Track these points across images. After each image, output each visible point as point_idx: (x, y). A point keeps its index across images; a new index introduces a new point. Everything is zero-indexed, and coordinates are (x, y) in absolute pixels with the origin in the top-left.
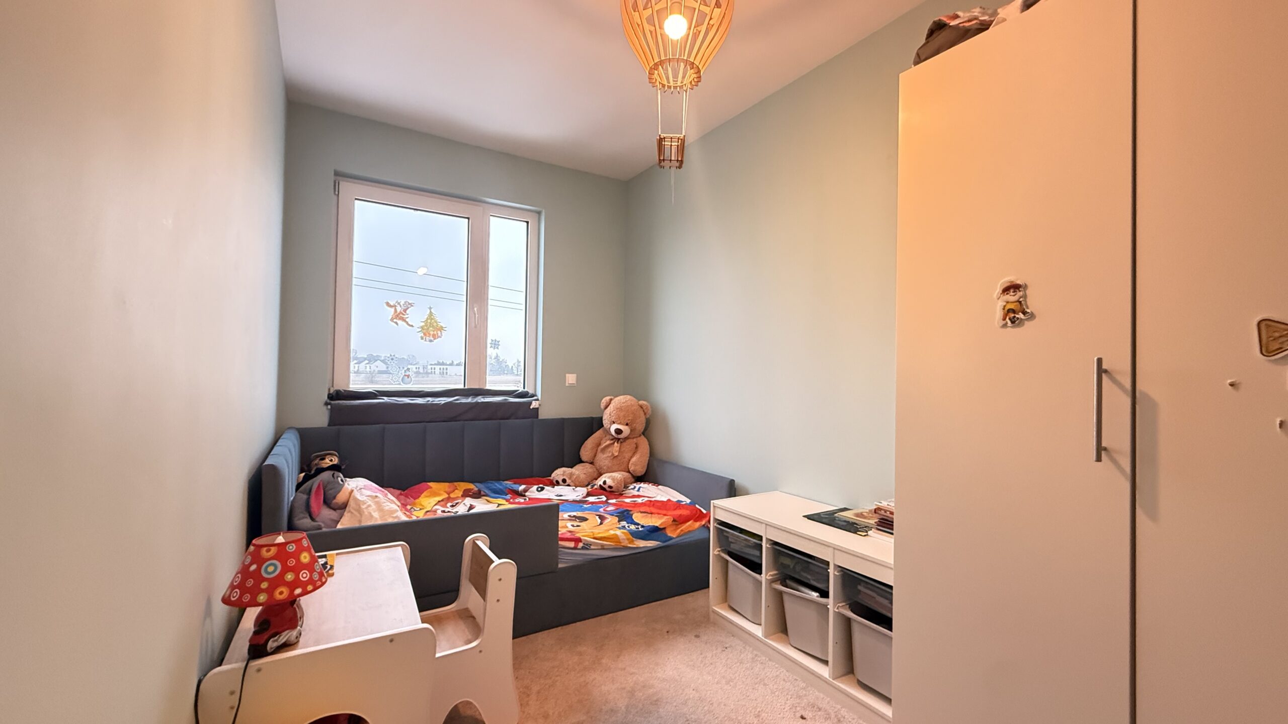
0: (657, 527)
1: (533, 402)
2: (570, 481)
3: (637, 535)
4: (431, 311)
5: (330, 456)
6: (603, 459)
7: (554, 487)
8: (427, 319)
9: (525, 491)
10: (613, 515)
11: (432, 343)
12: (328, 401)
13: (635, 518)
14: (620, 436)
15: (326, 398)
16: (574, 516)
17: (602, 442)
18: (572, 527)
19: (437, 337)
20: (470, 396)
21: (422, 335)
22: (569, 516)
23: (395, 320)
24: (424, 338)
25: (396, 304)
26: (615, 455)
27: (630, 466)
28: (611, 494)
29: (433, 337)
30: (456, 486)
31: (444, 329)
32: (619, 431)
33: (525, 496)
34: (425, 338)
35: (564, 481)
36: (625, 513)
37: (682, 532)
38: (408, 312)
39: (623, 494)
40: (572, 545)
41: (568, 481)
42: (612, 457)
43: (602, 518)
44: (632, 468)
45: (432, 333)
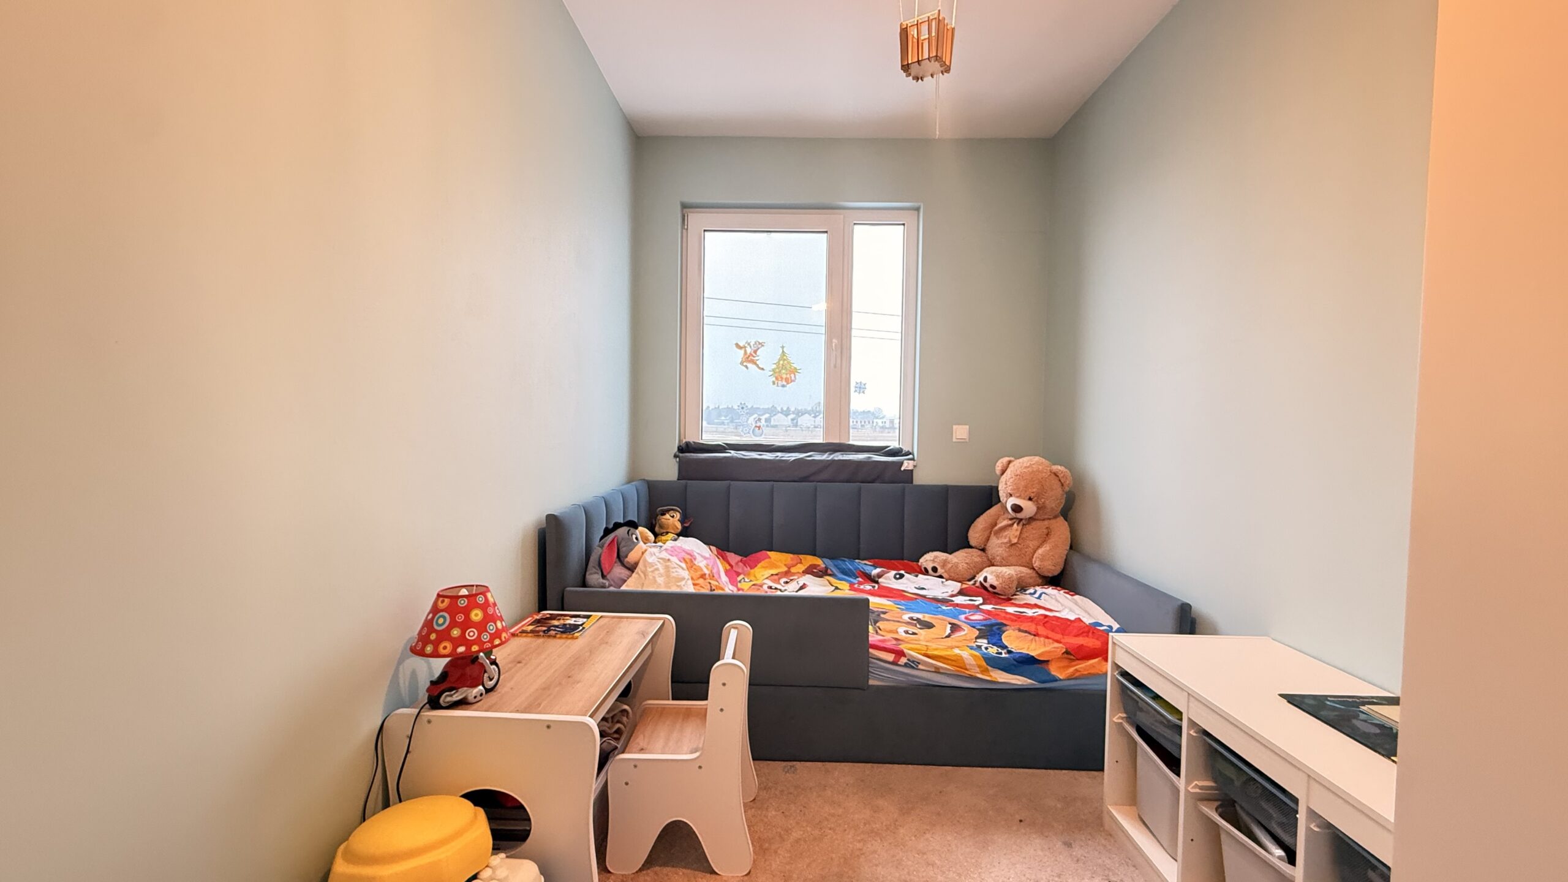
0: (1033, 657)
1: (905, 462)
2: (943, 571)
3: (994, 662)
4: (783, 351)
5: (672, 512)
6: (997, 546)
7: (917, 576)
8: (779, 360)
9: (880, 576)
10: (974, 627)
11: (785, 388)
12: (677, 453)
13: (1006, 637)
14: (1019, 515)
15: (676, 449)
16: (918, 620)
17: (998, 522)
18: (904, 634)
19: (790, 381)
20: (826, 452)
21: (774, 379)
22: (911, 618)
23: (745, 364)
24: (776, 382)
25: (746, 345)
26: (1013, 542)
27: (1034, 560)
28: (994, 597)
29: (786, 381)
30: (801, 560)
31: (799, 371)
32: (1017, 509)
33: (877, 582)
34: (778, 383)
35: (935, 569)
36: (994, 628)
37: (1077, 674)
38: (758, 353)
39: (1011, 599)
40: (890, 657)
41: (940, 571)
42: (1009, 545)
43: (955, 628)
44: (1036, 564)
45: (784, 376)
